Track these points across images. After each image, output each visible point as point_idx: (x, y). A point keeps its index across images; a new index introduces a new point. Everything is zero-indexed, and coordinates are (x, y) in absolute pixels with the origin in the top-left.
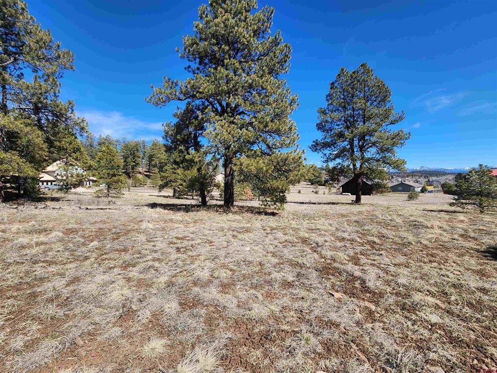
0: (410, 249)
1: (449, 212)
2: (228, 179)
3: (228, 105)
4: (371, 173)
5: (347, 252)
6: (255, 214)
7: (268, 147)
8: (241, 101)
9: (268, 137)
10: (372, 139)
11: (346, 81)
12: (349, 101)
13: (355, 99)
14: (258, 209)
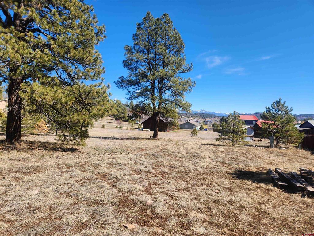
0: (189, 175)
1: (215, 145)
2: (13, 108)
3: (17, 15)
4: (167, 113)
5: (142, 184)
6: (48, 150)
7: (70, 76)
8: (35, 15)
9: (70, 65)
10: (168, 82)
11: (151, 26)
12: (152, 45)
13: (158, 45)
14: (53, 144)
